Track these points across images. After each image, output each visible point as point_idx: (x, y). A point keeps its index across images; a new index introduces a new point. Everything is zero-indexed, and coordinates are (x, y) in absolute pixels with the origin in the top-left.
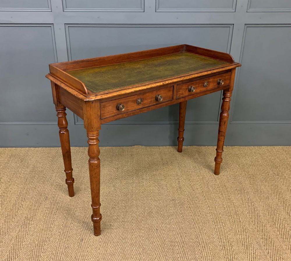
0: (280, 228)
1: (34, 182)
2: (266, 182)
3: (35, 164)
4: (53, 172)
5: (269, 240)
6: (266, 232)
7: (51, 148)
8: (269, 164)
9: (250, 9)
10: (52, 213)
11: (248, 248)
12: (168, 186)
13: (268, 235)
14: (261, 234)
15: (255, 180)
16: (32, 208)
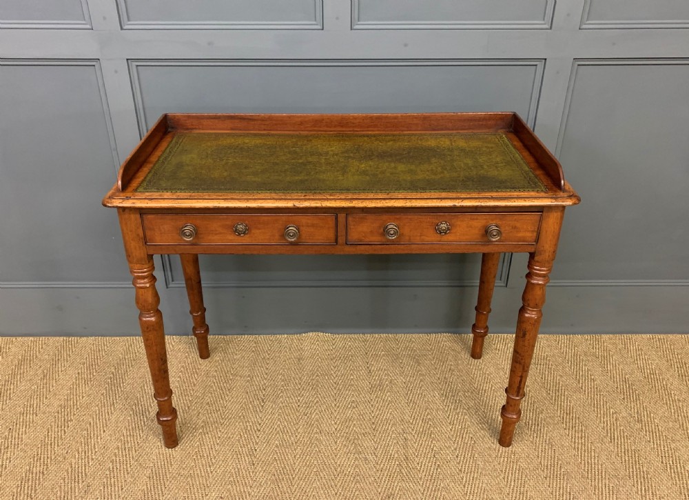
7: (116, 338)
9: (588, 22)
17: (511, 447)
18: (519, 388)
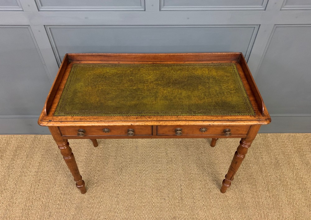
9: (285, 6)
17: (225, 193)
18: (231, 178)
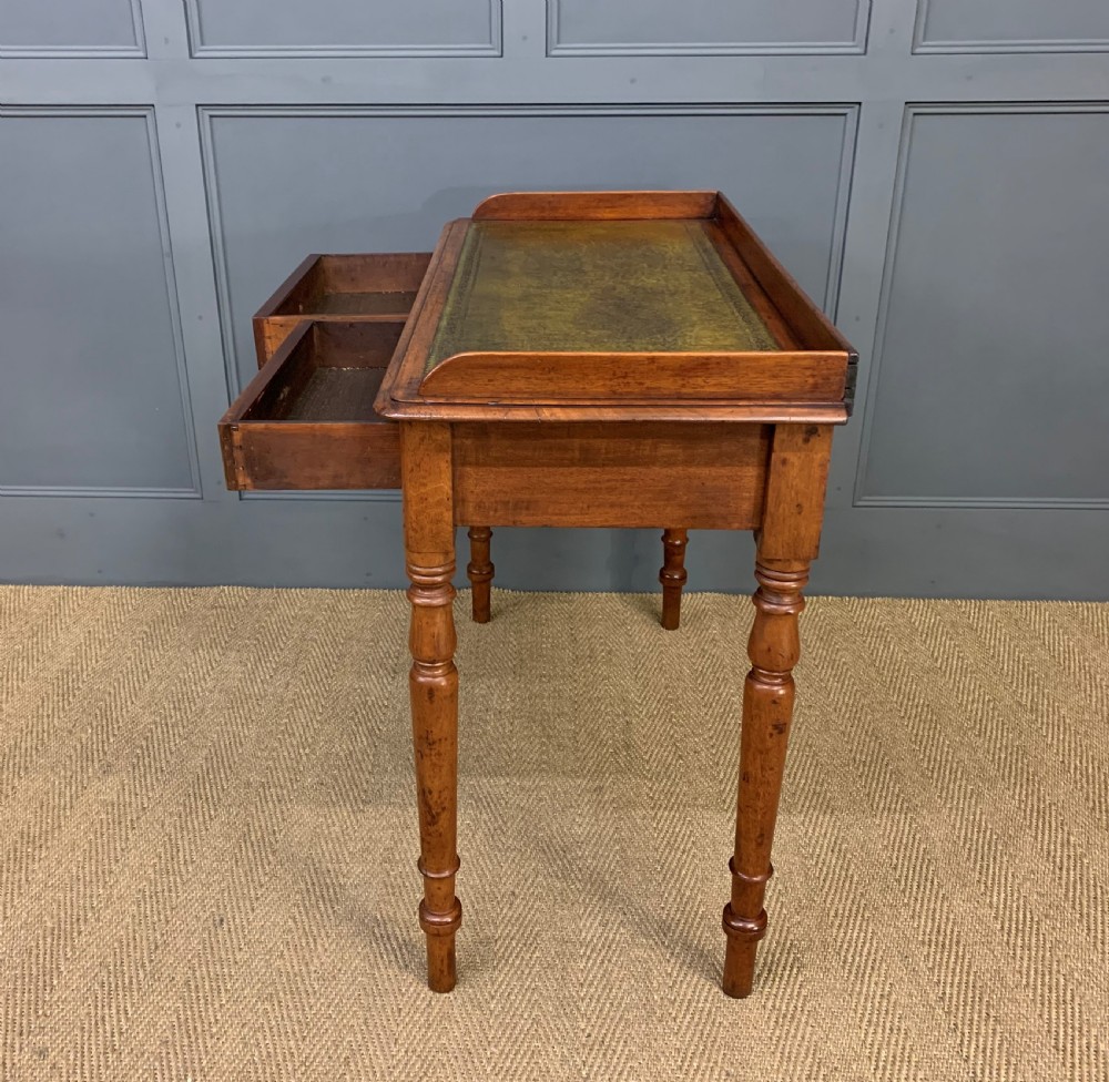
0: (1005, 908)
1: (71, 710)
2: (980, 735)
3: (80, 645)
4: (146, 676)
5: (954, 950)
6: (948, 918)
7: (151, 589)
8: (1003, 668)
9: (926, 43)
10: (120, 823)
11: (863, 976)
12: (582, 737)
13: (952, 932)
14: (926, 926)
15: (935, 728)
16: (51, 801)
